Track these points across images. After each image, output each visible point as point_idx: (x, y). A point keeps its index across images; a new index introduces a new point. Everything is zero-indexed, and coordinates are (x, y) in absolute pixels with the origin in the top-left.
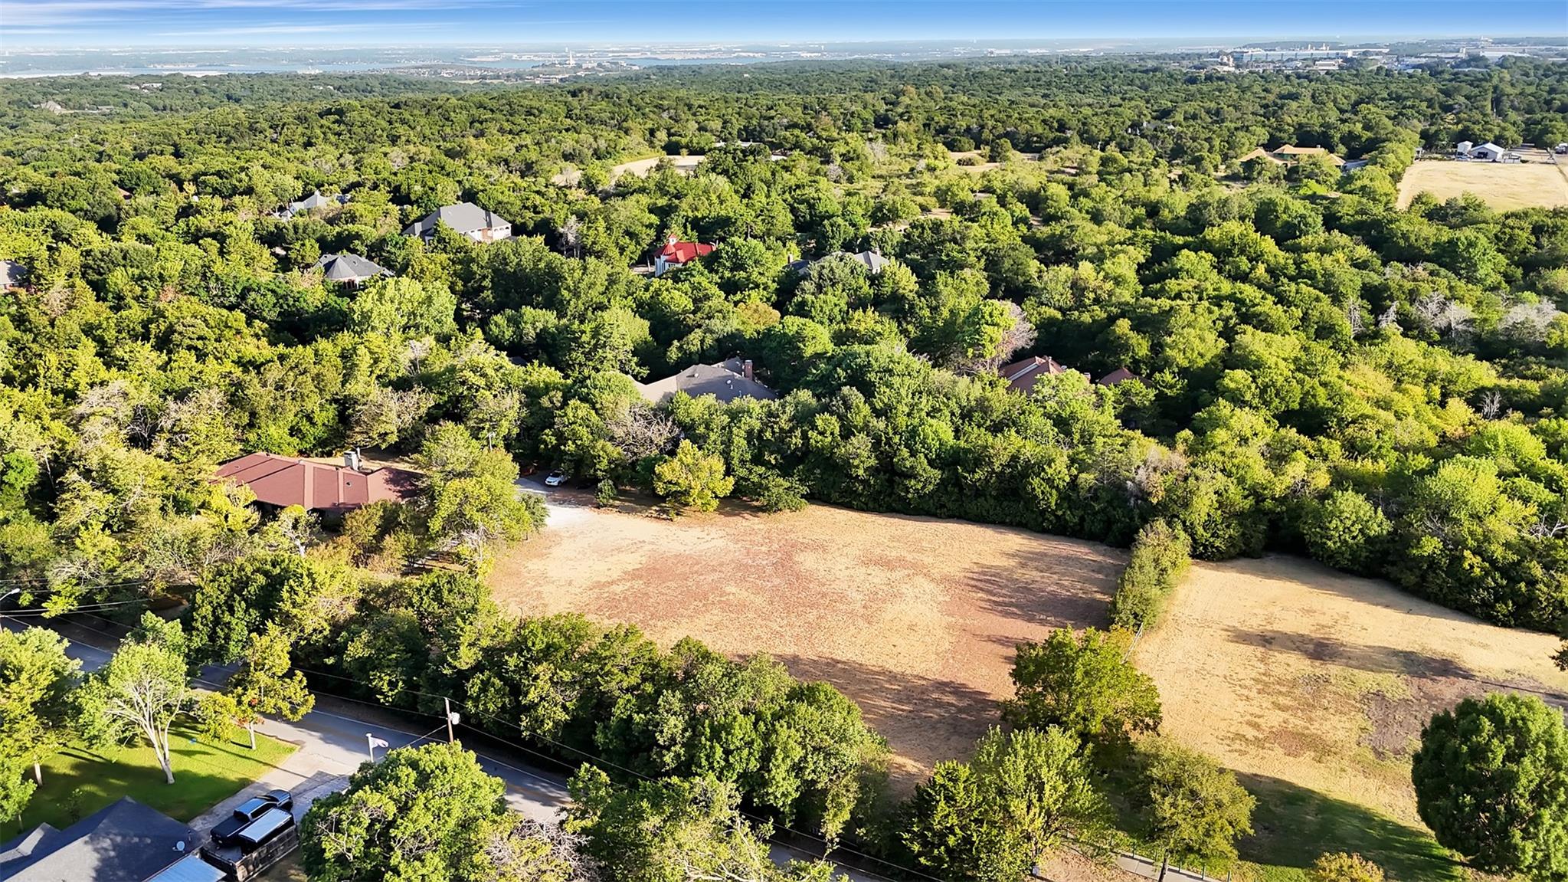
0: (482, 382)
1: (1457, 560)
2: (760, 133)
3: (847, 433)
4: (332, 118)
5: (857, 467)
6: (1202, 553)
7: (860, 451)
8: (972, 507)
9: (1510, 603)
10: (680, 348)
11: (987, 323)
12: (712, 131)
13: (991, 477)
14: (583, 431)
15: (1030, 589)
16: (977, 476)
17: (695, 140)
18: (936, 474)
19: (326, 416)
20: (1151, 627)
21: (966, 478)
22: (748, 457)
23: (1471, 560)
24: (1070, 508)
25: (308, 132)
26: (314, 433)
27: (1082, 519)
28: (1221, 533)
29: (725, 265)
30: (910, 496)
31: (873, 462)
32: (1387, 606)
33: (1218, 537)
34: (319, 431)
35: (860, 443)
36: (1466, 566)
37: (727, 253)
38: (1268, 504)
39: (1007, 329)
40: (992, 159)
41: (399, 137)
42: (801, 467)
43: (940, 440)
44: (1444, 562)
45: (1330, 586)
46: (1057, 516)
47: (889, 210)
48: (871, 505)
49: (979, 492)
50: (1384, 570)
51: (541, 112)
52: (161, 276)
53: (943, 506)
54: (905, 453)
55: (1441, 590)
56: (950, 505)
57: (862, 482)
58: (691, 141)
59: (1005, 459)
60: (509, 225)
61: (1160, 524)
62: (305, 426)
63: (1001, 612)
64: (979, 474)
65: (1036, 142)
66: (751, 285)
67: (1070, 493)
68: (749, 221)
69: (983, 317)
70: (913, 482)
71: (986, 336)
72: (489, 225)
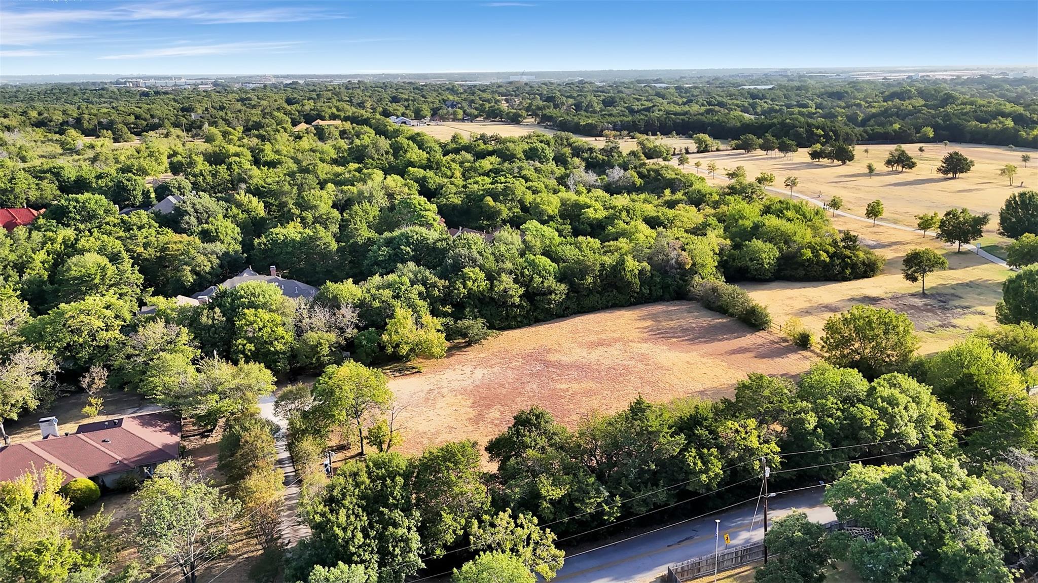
1: (817, 256)
3: (492, 277)
7: (509, 286)
8: (587, 302)
9: (849, 269)
10: (193, 271)
11: (421, 210)
13: (597, 280)
15: (687, 329)
18: (563, 287)
21: (581, 284)
29: (74, 219)
30: (552, 306)
31: (521, 291)
35: (507, 281)
36: (823, 258)
37: (75, 207)
40: (116, 140)
42: (468, 310)
44: (815, 259)
46: (639, 293)
48: (526, 321)
49: (589, 292)
50: (782, 274)
53: (568, 308)
54: (538, 279)
56: (572, 306)
57: (518, 307)
64: (590, 280)
69: (415, 207)
70: (553, 296)
71: (429, 218)
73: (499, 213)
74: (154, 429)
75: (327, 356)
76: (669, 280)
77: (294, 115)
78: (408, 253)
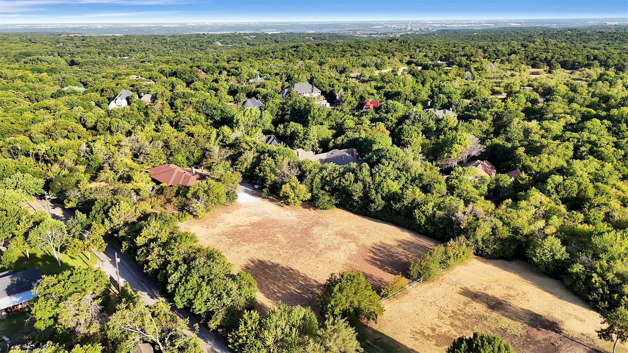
1: (590, 277)
2: (449, 58)
4: (294, 49)
5: (355, 195)
6: (479, 254)
7: (357, 189)
8: (395, 219)
9: (607, 303)
10: (334, 142)
12: (428, 57)
13: (403, 208)
15: (392, 256)
16: (397, 206)
17: (419, 60)
20: (425, 280)
23: (596, 279)
24: (431, 225)
25: (283, 54)
26: (193, 159)
27: (435, 231)
28: (490, 246)
29: (382, 111)
30: (372, 210)
31: (361, 194)
33: (488, 248)
34: (195, 159)
35: (359, 186)
36: (593, 280)
38: (519, 237)
39: (465, 147)
40: (549, 72)
41: (313, 57)
42: (337, 193)
43: (389, 189)
44: (583, 277)
45: (532, 279)
46: (425, 228)
47: (472, 93)
48: (359, 212)
49: (398, 213)
51: (369, 48)
52: (190, 102)
53: (385, 217)
54: (374, 192)
55: (579, 290)
56: (388, 217)
57: (356, 202)
58: (418, 61)
59: (410, 200)
60: (320, 91)
61: (462, 238)
62: (191, 157)
63: (373, 263)
64: (398, 205)
65: (577, 65)
66: (386, 120)
67: (431, 219)
68: (407, 94)
70: (373, 205)
71: (454, 148)
72: (312, 91)
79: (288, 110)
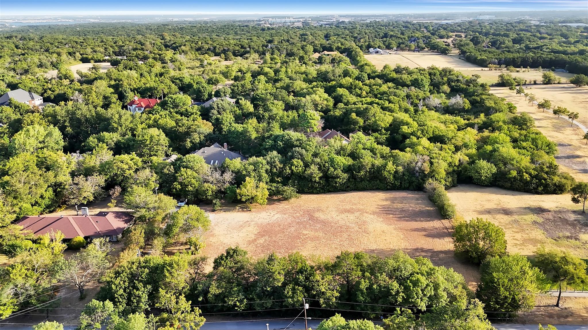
0: (127, 167)
1: (522, 176)
3: (307, 165)
5: (315, 177)
7: (315, 171)
8: (360, 185)
9: (542, 187)
10: (191, 142)
11: (310, 119)
13: (367, 174)
14: (193, 181)
16: (362, 174)
18: (345, 175)
19: (50, 194)
21: (357, 175)
22: (268, 180)
23: (526, 176)
26: (44, 202)
29: (170, 107)
30: (337, 185)
31: (321, 175)
32: (506, 195)
34: (47, 201)
35: (314, 169)
36: (525, 178)
37: (170, 101)
38: (456, 168)
40: (226, 60)
42: (291, 181)
44: (519, 178)
46: (392, 184)
47: (215, 81)
48: (321, 191)
49: (362, 180)
50: (497, 184)
53: (348, 187)
54: (332, 169)
55: (519, 187)
56: (351, 186)
57: (317, 183)
59: (370, 166)
60: (42, 98)
63: (404, 220)
64: (362, 173)
67: (396, 174)
68: (162, 88)
69: (308, 117)
70: (338, 180)
71: (312, 124)
72: (32, 98)
73: (357, 123)
74: (119, 220)
75: (211, 196)
76: (414, 179)
77: (318, 46)
78: (280, 145)
79: (65, 121)
